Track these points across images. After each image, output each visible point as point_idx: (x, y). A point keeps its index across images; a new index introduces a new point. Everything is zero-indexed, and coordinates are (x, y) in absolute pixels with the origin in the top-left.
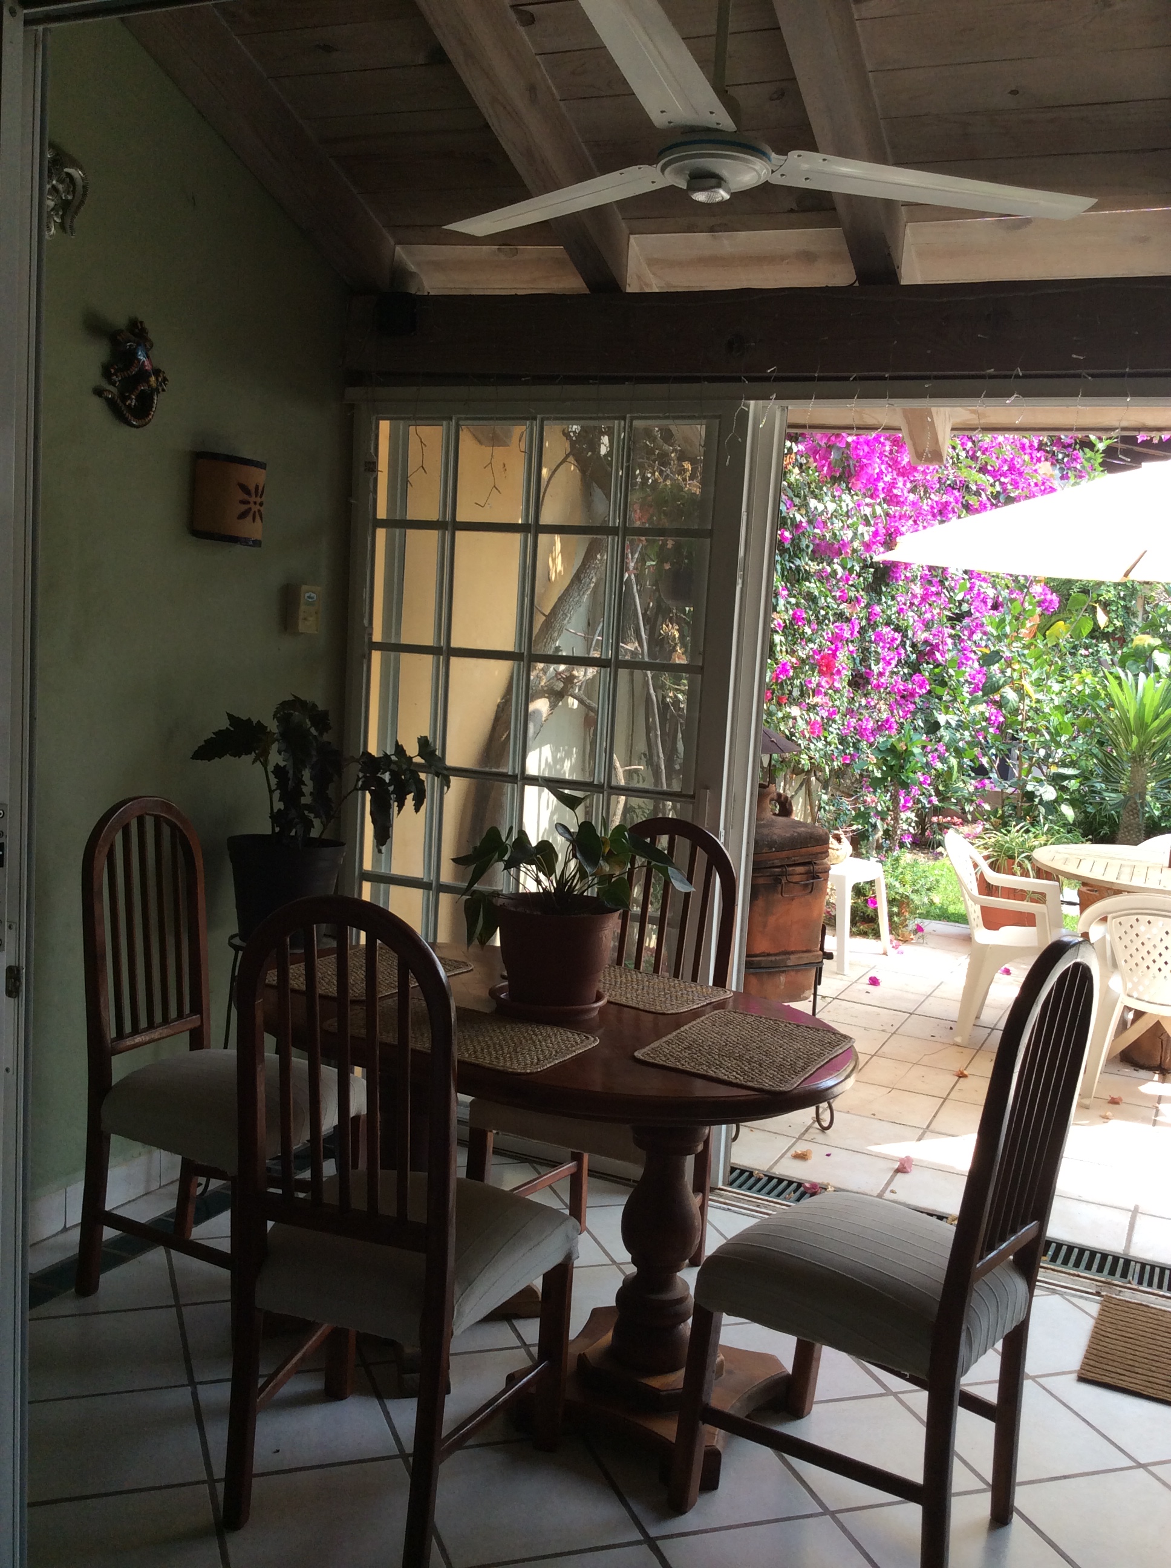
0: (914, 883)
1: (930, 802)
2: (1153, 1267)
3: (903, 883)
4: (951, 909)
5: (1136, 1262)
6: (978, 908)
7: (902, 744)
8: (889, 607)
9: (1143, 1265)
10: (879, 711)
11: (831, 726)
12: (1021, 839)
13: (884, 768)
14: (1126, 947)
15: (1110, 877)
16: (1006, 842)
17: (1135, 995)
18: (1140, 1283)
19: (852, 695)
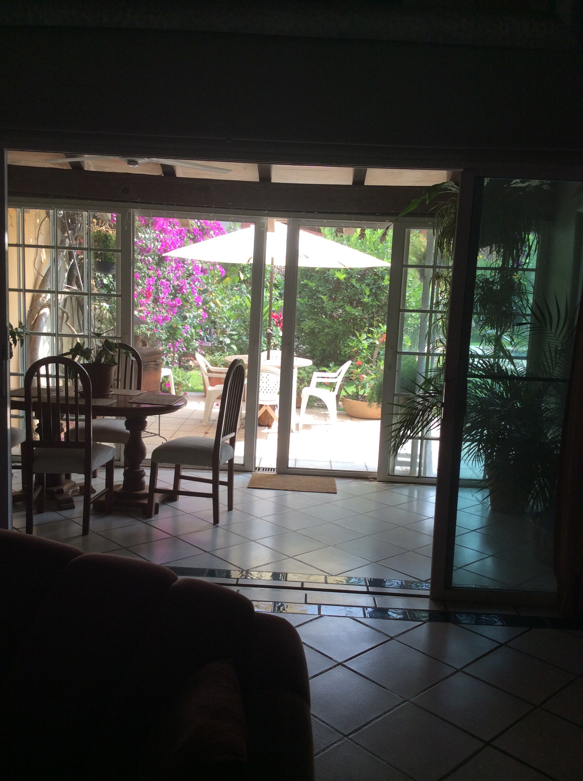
0: (183, 377)
1: (183, 350)
3: (178, 377)
7: (175, 324)
8: (165, 272)
9: (264, 468)
10: (163, 312)
11: (147, 318)
12: (219, 358)
18: (263, 471)
19: (153, 306)
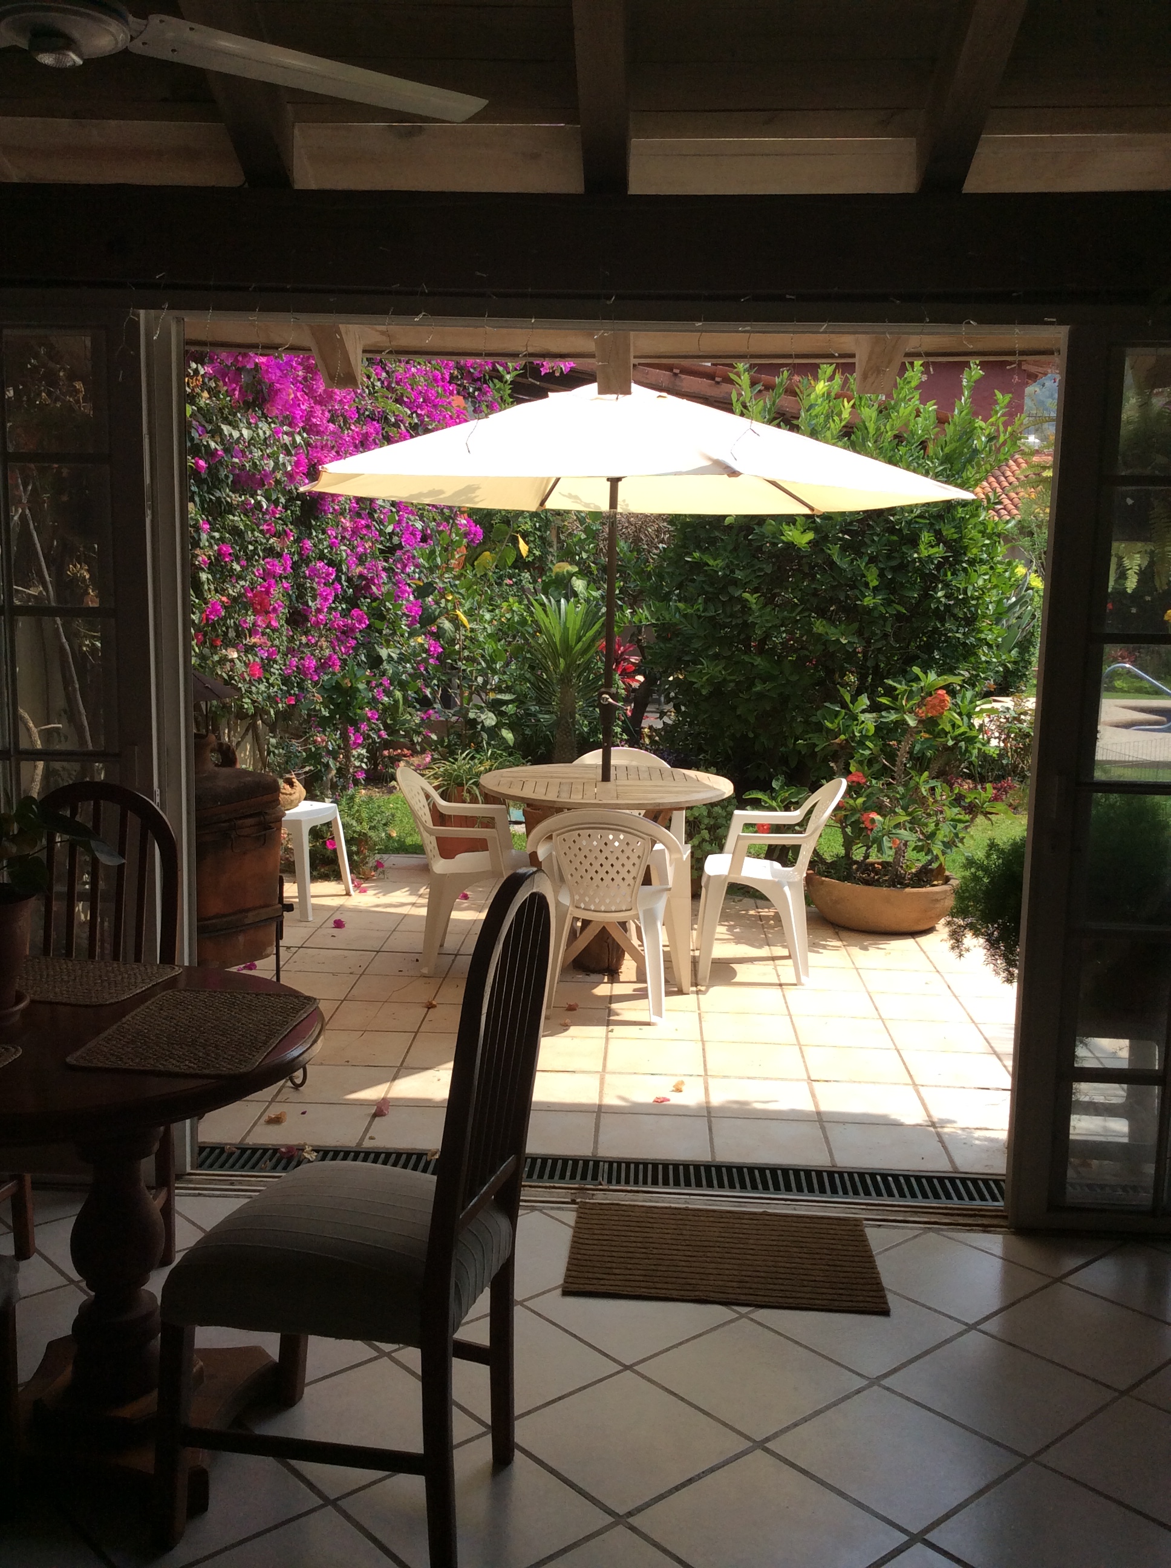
0: (371, 819)
1: (380, 736)
2: (619, 1163)
3: (360, 821)
4: (409, 841)
5: (604, 1162)
6: (433, 839)
7: (347, 680)
8: (320, 541)
9: (611, 1163)
10: (321, 647)
11: (272, 667)
12: (468, 766)
13: (332, 707)
14: (571, 861)
15: (551, 796)
16: (455, 770)
17: (583, 906)
18: (610, 1182)
19: (291, 633)
